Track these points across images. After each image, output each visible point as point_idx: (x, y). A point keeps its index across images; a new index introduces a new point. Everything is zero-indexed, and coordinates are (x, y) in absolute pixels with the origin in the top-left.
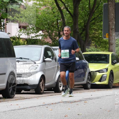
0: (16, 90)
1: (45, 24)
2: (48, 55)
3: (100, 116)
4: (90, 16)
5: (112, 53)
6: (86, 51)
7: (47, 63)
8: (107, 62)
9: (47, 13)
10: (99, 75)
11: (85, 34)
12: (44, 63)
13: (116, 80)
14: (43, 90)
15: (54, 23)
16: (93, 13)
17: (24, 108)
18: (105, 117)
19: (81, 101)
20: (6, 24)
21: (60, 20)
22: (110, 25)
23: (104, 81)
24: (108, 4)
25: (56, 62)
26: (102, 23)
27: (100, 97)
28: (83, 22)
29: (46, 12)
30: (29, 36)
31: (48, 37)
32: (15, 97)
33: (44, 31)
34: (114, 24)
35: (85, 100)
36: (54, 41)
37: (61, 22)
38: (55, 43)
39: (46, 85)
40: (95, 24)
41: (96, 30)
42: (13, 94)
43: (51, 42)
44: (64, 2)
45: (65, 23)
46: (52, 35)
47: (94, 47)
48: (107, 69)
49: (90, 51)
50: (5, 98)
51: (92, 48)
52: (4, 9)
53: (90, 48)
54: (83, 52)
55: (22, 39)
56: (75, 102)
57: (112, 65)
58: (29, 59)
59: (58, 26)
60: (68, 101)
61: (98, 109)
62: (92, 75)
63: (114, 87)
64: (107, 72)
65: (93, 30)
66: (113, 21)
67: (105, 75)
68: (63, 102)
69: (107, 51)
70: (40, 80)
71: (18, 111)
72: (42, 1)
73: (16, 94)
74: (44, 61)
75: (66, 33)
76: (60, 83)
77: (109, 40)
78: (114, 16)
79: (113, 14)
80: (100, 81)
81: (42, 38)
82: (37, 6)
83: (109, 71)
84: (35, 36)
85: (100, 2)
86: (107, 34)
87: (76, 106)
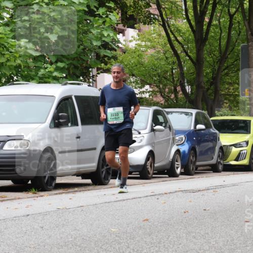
0: (111, 172)
1: (154, 74)
2: (159, 121)
3: (238, 211)
4: (220, 63)
6: (215, 116)
7: (157, 133)
8: (248, 132)
9: (157, 59)
10: (235, 150)
11: (214, 90)
12: (153, 132)
14: (152, 172)
15: (167, 74)
16: (226, 58)
17: (124, 200)
19: (208, 189)
20: (97, 76)
21: (177, 69)
23: (242, 160)
24: (248, 46)
25: (170, 131)
27: (237, 184)
28: (210, 72)
29: (155, 58)
31: (159, 95)
32: (110, 182)
33: (152, 86)
35: (215, 188)
36: (167, 101)
37: (178, 72)
38: (170, 103)
39: (156, 165)
40: (229, 75)
41: (230, 84)
42: (108, 179)
43: (163, 102)
44: (182, 42)
45: (183, 74)
46: (165, 92)
47: (228, 109)
48: (247, 143)
49: (222, 116)
50: (96, 185)
51: (224, 110)
52: (93, 54)
53: (220, 111)
54: (211, 117)
56: (199, 191)
59: (173, 79)
60: (189, 190)
61: (234, 202)
62: (224, 151)
64: (247, 146)
65: (226, 85)
67: (244, 151)
68: (182, 191)
69: (247, 116)
70: (147, 159)
71: (115, 204)
72: (149, 41)
73: (112, 178)
74: (153, 130)
76: (176, 163)
77: (250, 99)
81: (150, 96)
82: (142, 49)
84: (139, 93)
85: (236, 42)
86: (246, 90)
87: (201, 196)
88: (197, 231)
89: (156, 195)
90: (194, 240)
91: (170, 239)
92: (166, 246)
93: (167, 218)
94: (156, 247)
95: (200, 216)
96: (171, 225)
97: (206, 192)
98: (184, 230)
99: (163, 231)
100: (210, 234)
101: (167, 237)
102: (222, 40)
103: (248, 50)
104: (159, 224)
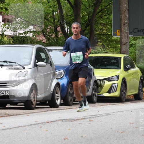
2: (41, 57)
3: (111, 138)
5: (125, 55)
7: (39, 68)
8: (119, 67)
10: (107, 84)
11: (89, 31)
12: (36, 68)
13: (131, 91)
14: (35, 103)
15: (49, 16)
16: (100, 3)
17: (11, 128)
18: (116, 140)
19: (84, 119)
21: (57, 11)
22: (122, 19)
23: (114, 92)
25: (51, 67)
26: (112, 17)
27: (110, 114)
28: (86, 15)
29: (38, 2)
30: (16, 32)
31: (41, 35)
34: (128, 18)
35: (91, 118)
36: (48, 40)
37: (58, 14)
38: (51, 42)
39: (38, 97)
40: (103, 17)
41: (104, 25)
43: (45, 41)
45: (63, 16)
46: (47, 31)
47: (102, 47)
48: (118, 77)
49: (96, 53)
51: (99, 48)
55: (6, 37)
56: (77, 120)
57: (125, 72)
58: (15, 63)
59: (54, 20)
60: (68, 119)
61: (107, 130)
62: (98, 84)
63: (128, 100)
64: (118, 80)
65: (100, 26)
66: (125, 13)
67: (115, 85)
68: (62, 120)
69: (118, 53)
71: (3, 132)
74: (36, 66)
75: (75, 31)
76: (57, 95)
77: (121, 38)
78: (127, 7)
79: (126, 4)
80: (109, 92)
81: (33, 36)
83: (121, 78)
84: (24, 33)
86: (118, 31)
89: (39, 124)
97: (82, 121)
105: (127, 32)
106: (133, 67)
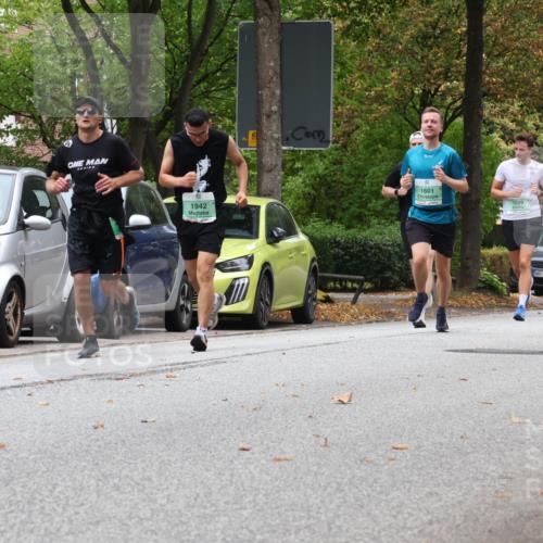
2: (37, 202)
3: (224, 425)
4: (190, 66)
5: (271, 200)
7: (31, 233)
8: (253, 234)
10: (221, 279)
12: (22, 232)
13: (283, 300)
14: (17, 330)
16: (204, 55)
18: (239, 429)
19: (154, 372)
22: (262, 101)
23: (238, 301)
24: (256, 26)
25: (65, 228)
26: (236, 91)
27: (225, 360)
28: (166, 88)
31: (39, 141)
33: (23, 118)
34: (278, 98)
35: (171, 370)
39: (27, 313)
40: (211, 95)
46: (54, 131)
48: (250, 260)
54: (164, 197)
56: (132, 375)
57: (269, 246)
60: (108, 374)
61: (216, 402)
63: (275, 324)
64: (250, 268)
66: (272, 85)
67: (241, 281)
68: (91, 376)
70: (8, 296)
72: (16, 7)
74: (21, 226)
77: (259, 154)
78: (278, 69)
79: (275, 60)
81: (18, 143)
83: (257, 265)
85: (228, 15)
86: (251, 133)
87: (136, 389)
88: (125, 472)
89: (25, 385)
90: (115, 494)
91: (56, 493)
92: (47, 510)
93: (52, 442)
94: (22, 511)
95: (134, 436)
96: (60, 458)
97: (147, 378)
98: (93, 470)
99: (40, 473)
100: (154, 479)
101: (50, 487)
102: (194, 10)
103: (256, 36)
104: (31, 457)
105: (276, 136)
106: (290, 232)
